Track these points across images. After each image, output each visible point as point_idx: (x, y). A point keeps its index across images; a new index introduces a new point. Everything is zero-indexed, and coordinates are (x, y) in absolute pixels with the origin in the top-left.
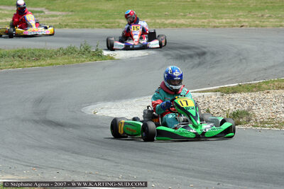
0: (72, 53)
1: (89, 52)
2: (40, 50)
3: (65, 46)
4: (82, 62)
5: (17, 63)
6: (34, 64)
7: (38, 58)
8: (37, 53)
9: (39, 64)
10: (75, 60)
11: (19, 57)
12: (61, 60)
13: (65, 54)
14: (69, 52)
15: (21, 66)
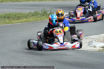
0: (37, 15)
1: (46, 14)
2: (19, 14)
3: (33, 11)
4: (44, 19)
5: (8, 21)
6: (17, 21)
7: (18, 18)
8: (17, 15)
9: (20, 21)
10: (39, 19)
11: (8, 18)
12: (31, 19)
13: (33, 16)
14: (35, 14)
15: (10, 22)
